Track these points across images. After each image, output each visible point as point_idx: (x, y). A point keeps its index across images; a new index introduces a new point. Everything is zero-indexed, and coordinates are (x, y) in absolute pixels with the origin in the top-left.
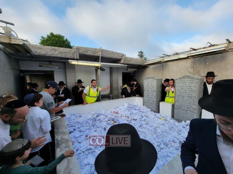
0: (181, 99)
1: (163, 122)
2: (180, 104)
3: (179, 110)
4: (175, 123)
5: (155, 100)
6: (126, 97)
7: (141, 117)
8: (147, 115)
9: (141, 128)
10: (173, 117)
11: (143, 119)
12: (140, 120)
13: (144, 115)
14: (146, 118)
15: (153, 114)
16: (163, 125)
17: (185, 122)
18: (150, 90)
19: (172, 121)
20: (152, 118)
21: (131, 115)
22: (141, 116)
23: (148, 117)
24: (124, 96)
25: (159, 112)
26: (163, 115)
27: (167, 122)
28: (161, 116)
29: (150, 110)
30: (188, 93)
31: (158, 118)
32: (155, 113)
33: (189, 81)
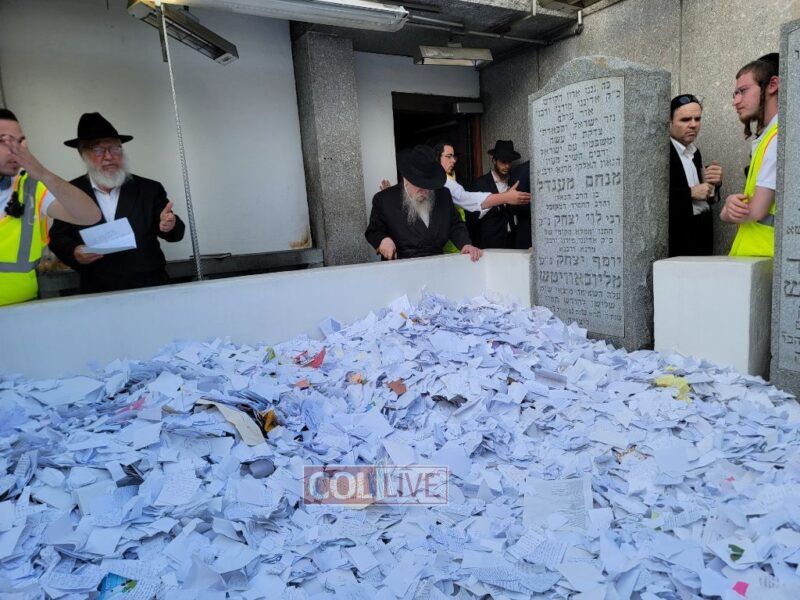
1: (676, 411)
4: (779, 410)
7: (496, 384)
8: (550, 366)
9: (490, 459)
10: (764, 365)
11: (516, 392)
12: (490, 405)
13: (523, 364)
14: (542, 387)
15: (600, 356)
16: (676, 430)
18: (579, 176)
19: (762, 397)
20: (590, 385)
22: (504, 376)
23: (560, 380)
25: (649, 344)
26: (678, 362)
27: (712, 408)
28: (662, 364)
31: (635, 380)
32: (621, 353)
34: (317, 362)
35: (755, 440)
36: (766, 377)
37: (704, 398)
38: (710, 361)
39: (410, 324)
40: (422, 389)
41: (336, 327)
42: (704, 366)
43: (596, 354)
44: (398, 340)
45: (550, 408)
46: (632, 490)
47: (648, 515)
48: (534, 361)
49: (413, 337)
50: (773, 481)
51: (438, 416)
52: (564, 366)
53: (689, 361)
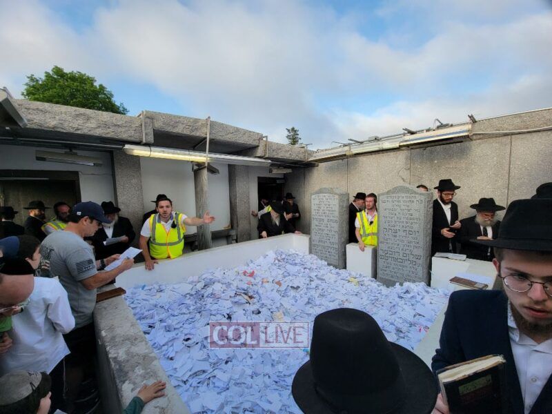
0: (391, 237)
1: (356, 289)
2: (388, 248)
3: (387, 261)
4: (379, 288)
5: (337, 241)
6: (269, 235)
7: (308, 282)
8: (320, 275)
9: (310, 305)
10: (375, 275)
11: (313, 285)
12: (307, 289)
13: (313, 274)
14: (319, 282)
15: (332, 271)
16: (356, 295)
17: (401, 284)
18: (326, 219)
19: (375, 285)
20: (332, 281)
21: (285, 277)
22: (309, 279)
23: (324, 280)
24: (264, 233)
25: (345, 267)
26: (353, 274)
27: (364, 288)
28: (350, 275)
29: (326, 263)
30: (405, 224)
31: (343, 280)
32: (337, 270)
33: (405, 199)
34: (252, 275)
35: (376, 298)
36: (376, 279)
37: (362, 285)
38: (362, 273)
40: (287, 284)
41: (252, 262)
42: (361, 276)
45: (323, 289)
49: (279, 266)
50: (382, 309)
51: (292, 293)
52: (323, 275)
53: (357, 274)
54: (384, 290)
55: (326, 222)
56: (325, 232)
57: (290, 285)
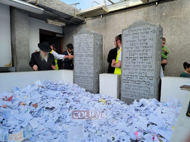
0: (131, 64)
1: (104, 107)
2: (129, 73)
3: (128, 84)
4: (122, 106)
5: (92, 72)
7: (63, 103)
8: (77, 98)
10: (119, 97)
11: (68, 105)
12: (61, 109)
13: (70, 98)
14: (74, 103)
17: (138, 101)
18: (84, 54)
19: (119, 103)
20: (86, 102)
21: (43, 100)
22: (65, 101)
23: (79, 101)
25: (98, 93)
26: (104, 96)
27: (110, 106)
28: (101, 97)
29: (85, 90)
30: (141, 52)
31: (95, 100)
32: (93, 94)
33: (142, 31)
34: (10, 99)
35: (118, 113)
36: (120, 99)
37: (109, 104)
38: (110, 96)
39: (40, 88)
40: (42, 106)
41: (17, 89)
42: (109, 97)
43: (87, 95)
44: (37, 93)
45: (76, 108)
46: (93, 127)
47: (96, 133)
48: (73, 97)
49: (41, 92)
50: (121, 121)
51: (47, 113)
52: (80, 98)
53: (106, 96)
54: (125, 106)
55: (84, 57)
56: (84, 65)
57: (46, 106)
